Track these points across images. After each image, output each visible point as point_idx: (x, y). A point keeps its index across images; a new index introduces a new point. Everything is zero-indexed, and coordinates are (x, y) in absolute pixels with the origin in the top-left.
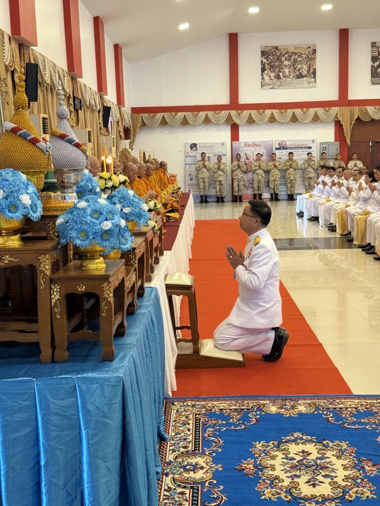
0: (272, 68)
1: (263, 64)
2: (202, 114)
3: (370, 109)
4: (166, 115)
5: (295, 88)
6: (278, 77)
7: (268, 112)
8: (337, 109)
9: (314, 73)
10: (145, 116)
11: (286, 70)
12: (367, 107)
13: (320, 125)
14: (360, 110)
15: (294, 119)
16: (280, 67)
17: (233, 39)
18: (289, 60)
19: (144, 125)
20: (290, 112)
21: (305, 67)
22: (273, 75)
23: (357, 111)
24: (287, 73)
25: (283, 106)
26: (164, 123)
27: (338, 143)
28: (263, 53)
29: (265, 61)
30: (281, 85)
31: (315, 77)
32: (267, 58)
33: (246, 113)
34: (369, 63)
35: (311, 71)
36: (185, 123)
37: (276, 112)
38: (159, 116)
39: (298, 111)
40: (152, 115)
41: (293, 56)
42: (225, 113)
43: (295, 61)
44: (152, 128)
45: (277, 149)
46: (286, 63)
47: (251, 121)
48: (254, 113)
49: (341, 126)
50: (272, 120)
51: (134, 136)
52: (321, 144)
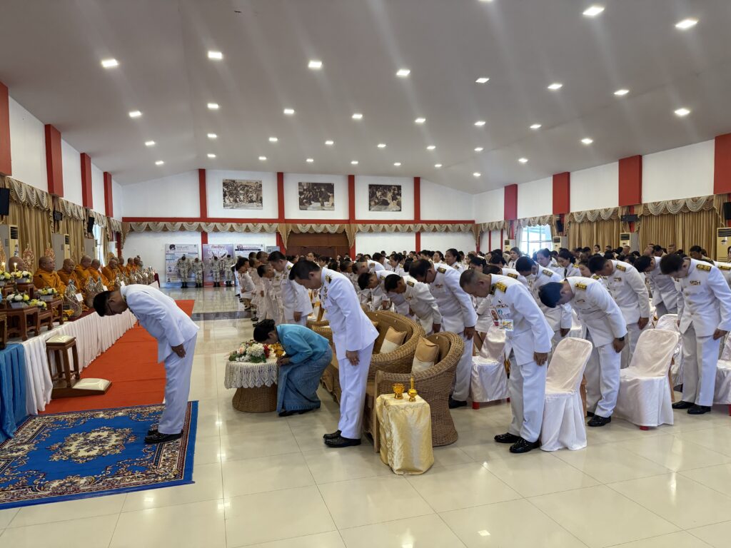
0: (231, 194)
1: (225, 192)
2: (179, 224)
3: (299, 226)
4: (150, 224)
5: (247, 209)
6: (236, 201)
7: (229, 225)
8: (277, 224)
9: (261, 200)
10: (133, 224)
11: (242, 197)
12: (298, 225)
13: (266, 235)
14: (293, 227)
15: (248, 230)
16: (237, 194)
17: (202, 173)
18: (243, 190)
19: (132, 230)
20: (244, 225)
21: (255, 196)
22: (232, 199)
23: (290, 226)
24: (242, 199)
25: (239, 221)
26: (148, 229)
27: (279, 247)
28: (225, 184)
29: (225, 189)
30: (237, 207)
31: (261, 203)
32: (227, 188)
33: (212, 224)
34: (298, 196)
35: (259, 198)
36: (165, 230)
37: (234, 225)
38: (145, 224)
39: (250, 225)
40: (139, 223)
41: (245, 187)
42: (196, 224)
43: (248, 191)
44: (139, 232)
45: (236, 250)
46: (241, 192)
47: (216, 230)
48: (218, 225)
49: (280, 235)
50: (232, 230)
51: (124, 238)
52: (268, 247)
